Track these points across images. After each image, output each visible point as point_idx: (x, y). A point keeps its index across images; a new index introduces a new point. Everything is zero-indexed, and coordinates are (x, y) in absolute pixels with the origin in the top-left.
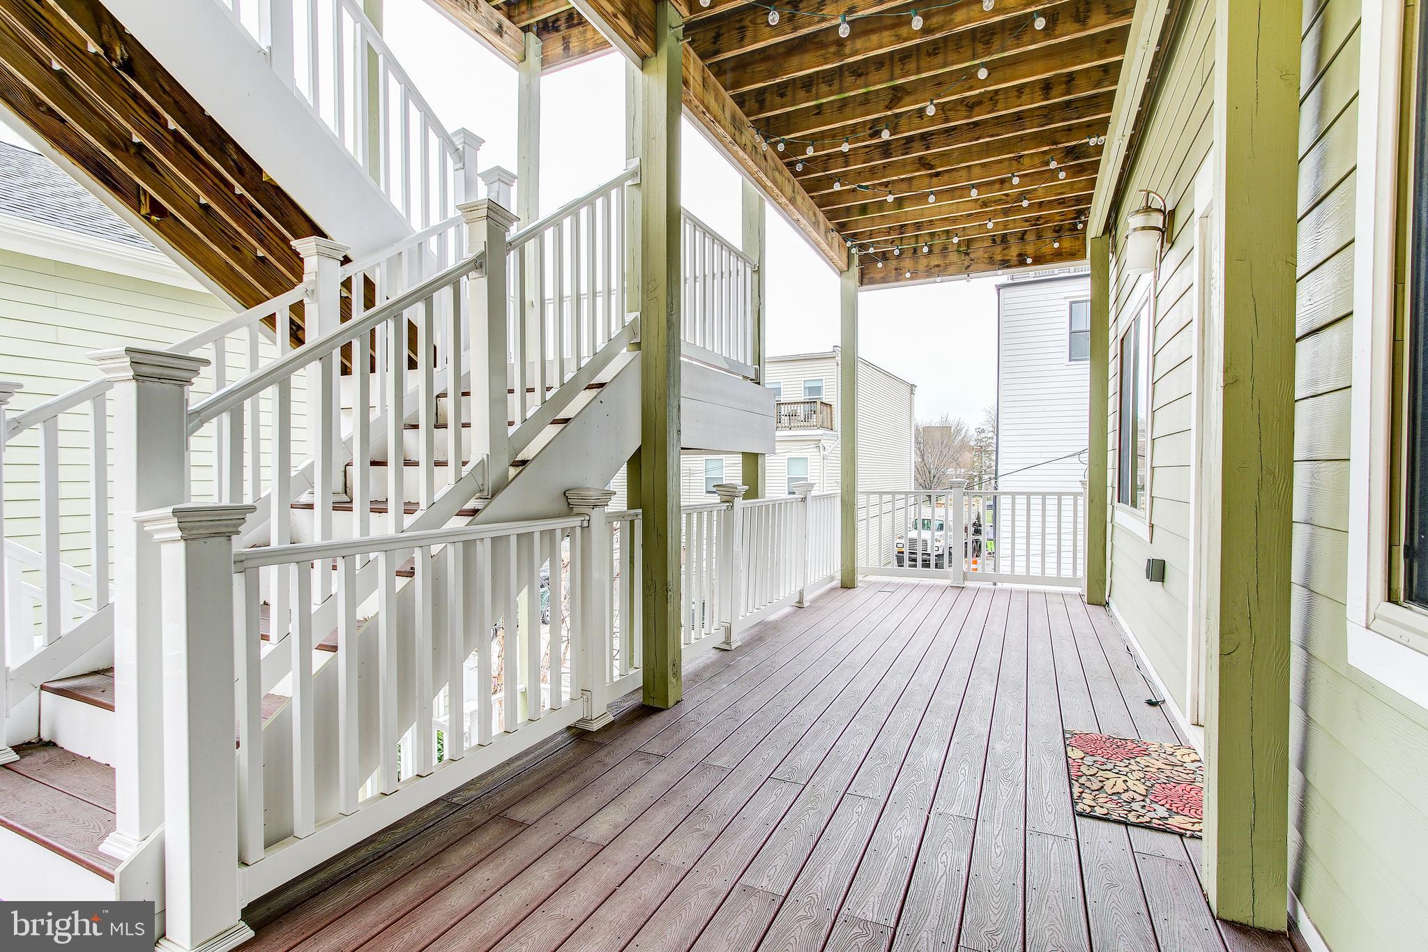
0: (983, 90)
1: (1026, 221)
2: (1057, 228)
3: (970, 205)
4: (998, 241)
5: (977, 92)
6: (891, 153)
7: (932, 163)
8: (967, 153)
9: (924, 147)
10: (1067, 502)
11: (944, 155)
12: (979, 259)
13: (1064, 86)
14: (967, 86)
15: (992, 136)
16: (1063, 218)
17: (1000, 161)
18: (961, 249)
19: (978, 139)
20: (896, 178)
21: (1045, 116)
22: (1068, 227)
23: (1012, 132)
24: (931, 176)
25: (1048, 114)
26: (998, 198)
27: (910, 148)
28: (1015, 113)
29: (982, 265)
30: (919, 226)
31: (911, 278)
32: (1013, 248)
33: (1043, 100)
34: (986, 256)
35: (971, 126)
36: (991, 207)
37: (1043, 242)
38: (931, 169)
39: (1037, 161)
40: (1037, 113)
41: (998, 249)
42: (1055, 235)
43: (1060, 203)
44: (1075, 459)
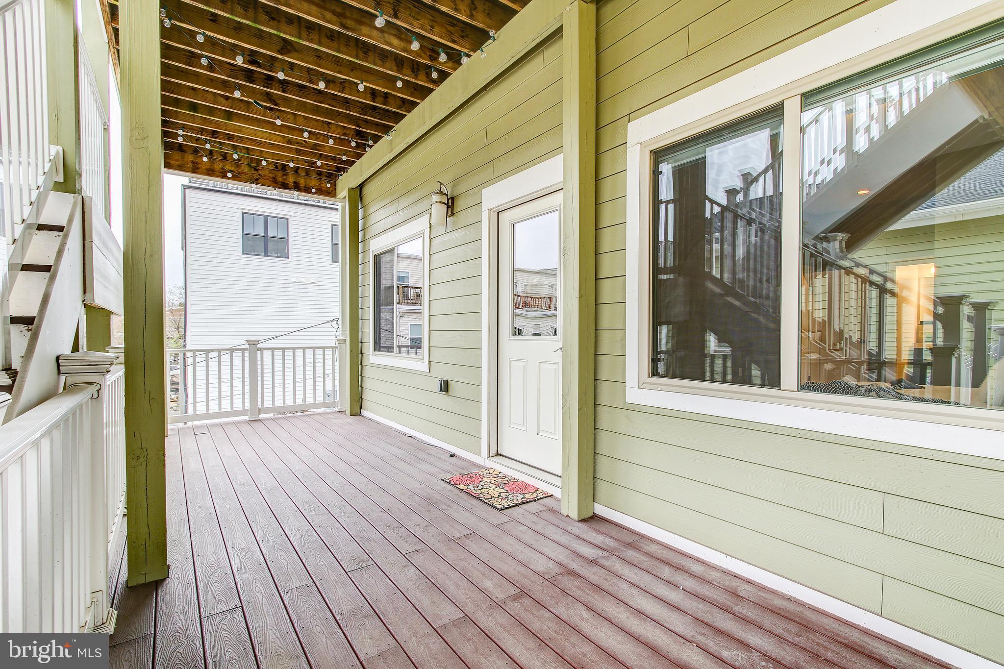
0: (348, 78)
1: (306, 162)
2: (319, 172)
3: (279, 138)
4: (280, 167)
5: (344, 77)
6: (254, 81)
7: (277, 102)
8: (303, 106)
9: (281, 89)
10: (329, 352)
11: (287, 100)
12: (265, 176)
13: (383, 99)
14: (338, 69)
15: (330, 105)
16: (329, 168)
17: (317, 120)
18: (253, 165)
19: (321, 103)
20: (246, 99)
21: (363, 109)
22: (325, 174)
23: (343, 109)
24: (271, 109)
25: (365, 108)
26: (300, 141)
27: (270, 84)
28: (345, 97)
29: (268, 181)
30: (230, 137)
31: (232, 178)
32: (290, 176)
33: (372, 101)
34: (271, 175)
35: (317, 92)
36: (294, 146)
37: (310, 179)
38: (276, 105)
39: (340, 130)
40: (358, 104)
41: (280, 174)
42: (317, 176)
43: (332, 159)
44: (329, 325)
